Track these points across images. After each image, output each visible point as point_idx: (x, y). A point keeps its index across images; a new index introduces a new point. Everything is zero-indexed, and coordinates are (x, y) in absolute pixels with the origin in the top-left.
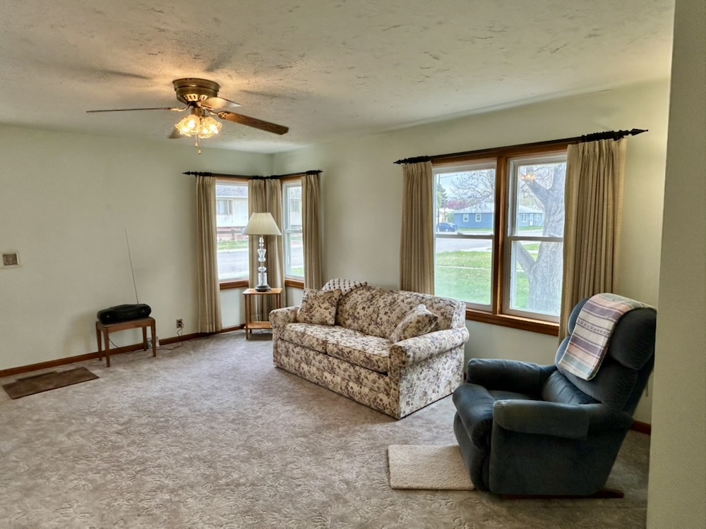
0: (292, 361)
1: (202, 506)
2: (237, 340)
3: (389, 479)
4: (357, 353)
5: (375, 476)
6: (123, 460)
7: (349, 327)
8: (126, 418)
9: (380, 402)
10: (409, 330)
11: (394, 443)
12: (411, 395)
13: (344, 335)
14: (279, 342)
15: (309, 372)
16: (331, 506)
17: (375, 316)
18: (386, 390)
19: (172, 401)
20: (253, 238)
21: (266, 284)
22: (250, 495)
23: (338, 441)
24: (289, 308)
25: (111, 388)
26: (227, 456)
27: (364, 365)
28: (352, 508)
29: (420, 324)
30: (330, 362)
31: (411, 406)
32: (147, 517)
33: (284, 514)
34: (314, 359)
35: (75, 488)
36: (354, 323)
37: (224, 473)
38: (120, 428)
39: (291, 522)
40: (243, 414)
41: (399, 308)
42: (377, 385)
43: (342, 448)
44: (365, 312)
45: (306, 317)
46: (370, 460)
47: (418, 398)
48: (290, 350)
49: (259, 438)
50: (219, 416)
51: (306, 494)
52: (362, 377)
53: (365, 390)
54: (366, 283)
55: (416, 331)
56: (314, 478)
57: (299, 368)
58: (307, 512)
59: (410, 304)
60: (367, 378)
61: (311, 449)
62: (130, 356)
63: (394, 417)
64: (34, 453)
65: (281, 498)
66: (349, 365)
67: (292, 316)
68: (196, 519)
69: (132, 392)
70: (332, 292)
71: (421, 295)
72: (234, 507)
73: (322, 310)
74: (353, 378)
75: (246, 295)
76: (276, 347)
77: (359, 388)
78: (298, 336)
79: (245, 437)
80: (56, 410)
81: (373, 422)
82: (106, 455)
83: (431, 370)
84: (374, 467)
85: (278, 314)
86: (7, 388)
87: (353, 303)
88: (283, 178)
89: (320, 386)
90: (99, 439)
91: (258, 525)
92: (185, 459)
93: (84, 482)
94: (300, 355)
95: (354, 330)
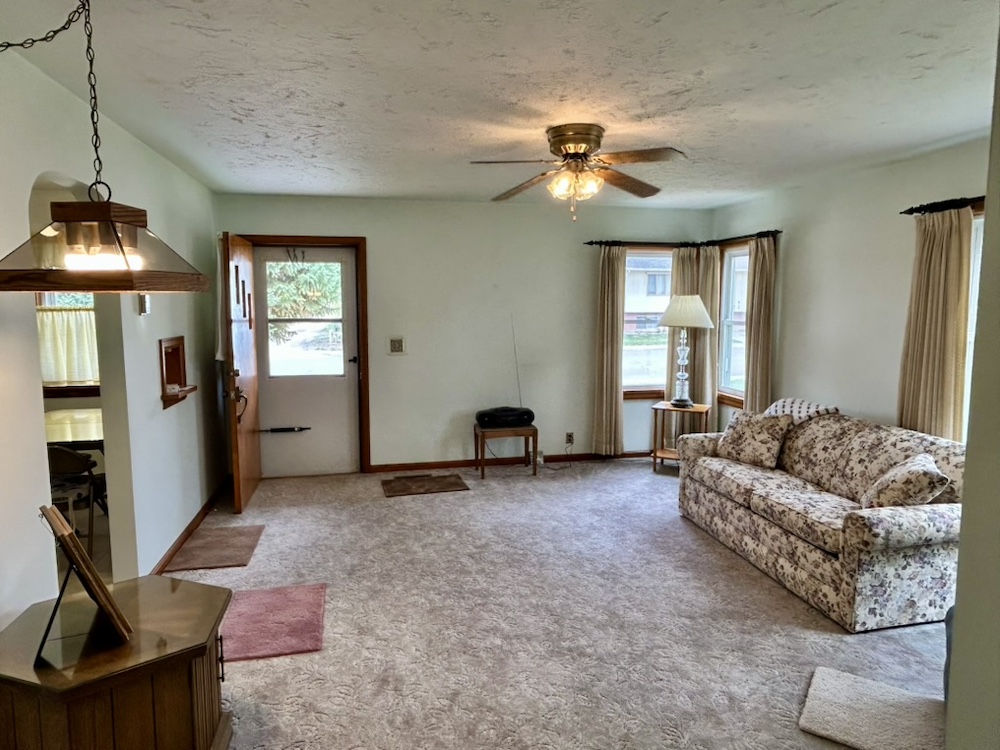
0: (703, 511)
1: (532, 665)
2: (641, 470)
3: (800, 713)
4: (793, 516)
5: (780, 702)
6: (466, 588)
7: (799, 475)
8: (483, 541)
9: (822, 598)
10: (890, 494)
11: (830, 666)
12: (880, 599)
13: (784, 485)
14: (688, 481)
15: (724, 531)
16: (696, 721)
17: (842, 463)
18: (833, 581)
19: (537, 532)
20: (675, 331)
21: (686, 396)
22: (593, 670)
23: (739, 638)
24: (708, 434)
25: (478, 503)
26: (580, 615)
27: (802, 535)
28: (725, 735)
29: (911, 486)
30: (753, 522)
31: (878, 617)
32: (471, 658)
33: (628, 710)
34: (732, 513)
35: (414, 605)
36: (807, 469)
37: (570, 635)
38: (474, 550)
39: (633, 721)
40: (617, 568)
41: (886, 455)
42: (820, 570)
43: (740, 649)
44: (827, 455)
45: (730, 449)
46: (779, 679)
47: (895, 607)
48: (701, 495)
49: (628, 604)
50: (587, 564)
51: (666, 693)
52: (798, 553)
53: (803, 575)
54: (837, 410)
55: (902, 497)
56: (685, 676)
57: (711, 523)
58: (659, 716)
59: (906, 450)
60: (805, 557)
61: (694, 638)
62: (509, 470)
63: (845, 627)
64: (389, 557)
65: (631, 687)
66: (780, 531)
67: (710, 447)
68: (521, 677)
69: (499, 512)
70: (777, 417)
71: (931, 438)
72: (568, 679)
73: (757, 444)
74: (784, 552)
75: (656, 410)
76: (683, 487)
77: (792, 570)
78: (712, 476)
79: (611, 597)
80: (420, 516)
81: (806, 626)
82: (452, 577)
83: (927, 567)
84: (781, 690)
85: (688, 441)
86: (385, 483)
87: (810, 438)
88: (725, 244)
89: (737, 553)
90: (450, 558)
91: (589, 710)
92: (530, 604)
93: (423, 600)
94: (713, 505)
95: (806, 481)
